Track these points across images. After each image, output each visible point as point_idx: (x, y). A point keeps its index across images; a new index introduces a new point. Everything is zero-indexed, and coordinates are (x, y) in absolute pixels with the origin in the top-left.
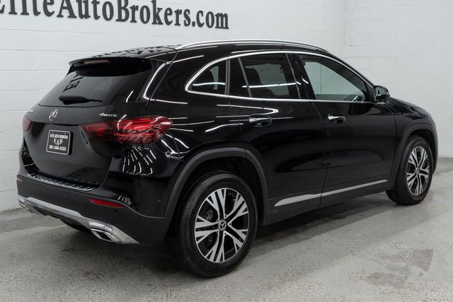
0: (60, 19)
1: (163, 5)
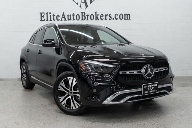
0: (61, 21)
1: (99, 13)
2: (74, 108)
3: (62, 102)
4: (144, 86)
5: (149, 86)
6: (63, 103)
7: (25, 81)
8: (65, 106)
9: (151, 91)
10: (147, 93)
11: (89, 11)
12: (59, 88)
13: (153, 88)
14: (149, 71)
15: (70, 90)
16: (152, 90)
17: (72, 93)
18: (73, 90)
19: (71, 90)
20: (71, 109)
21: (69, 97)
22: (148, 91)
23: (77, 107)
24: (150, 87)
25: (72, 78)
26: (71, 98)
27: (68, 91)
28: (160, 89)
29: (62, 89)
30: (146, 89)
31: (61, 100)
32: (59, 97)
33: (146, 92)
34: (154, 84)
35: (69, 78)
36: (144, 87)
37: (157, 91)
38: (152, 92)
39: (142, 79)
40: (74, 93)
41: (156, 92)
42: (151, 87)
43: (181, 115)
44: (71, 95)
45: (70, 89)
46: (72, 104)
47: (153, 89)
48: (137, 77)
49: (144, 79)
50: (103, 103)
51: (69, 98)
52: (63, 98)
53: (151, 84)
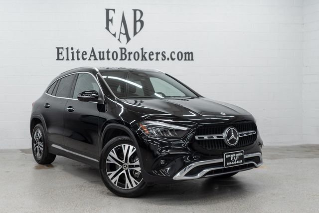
0: (90, 61)
1: (147, 50)
2: (130, 187)
3: (112, 179)
4: (226, 155)
5: (232, 156)
6: (113, 181)
7: (40, 152)
8: (116, 185)
9: (235, 163)
10: (230, 165)
11: (132, 47)
12: (108, 160)
13: (237, 158)
14: (233, 136)
15: (123, 162)
16: (236, 161)
17: (126, 166)
18: (128, 162)
19: (126, 162)
20: (126, 188)
21: (123, 172)
22: (231, 161)
23: (135, 185)
24: (234, 157)
25: (127, 146)
26: (125, 173)
27: (121, 164)
28: (247, 160)
29: (113, 162)
30: (228, 160)
31: (110, 177)
32: (108, 173)
33: (228, 164)
34: (239, 153)
35: (123, 145)
36: (227, 157)
37: (243, 163)
38: (237, 164)
39: (224, 146)
40: (130, 166)
41: (241, 163)
42: (236, 157)
43: (274, 194)
44: (126, 169)
45: (124, 160)
46: (127, 181)
47: (238, 160)
48: (217, 144)
49: (227, 146)
50: (174, 178)
51: (123, 174)
52: (114, 173)
53: (235, 153)
